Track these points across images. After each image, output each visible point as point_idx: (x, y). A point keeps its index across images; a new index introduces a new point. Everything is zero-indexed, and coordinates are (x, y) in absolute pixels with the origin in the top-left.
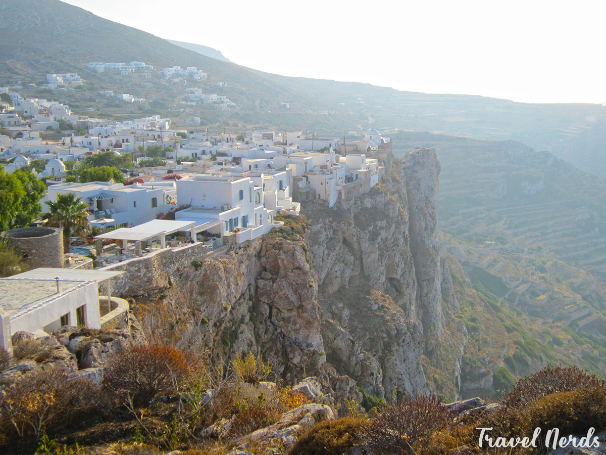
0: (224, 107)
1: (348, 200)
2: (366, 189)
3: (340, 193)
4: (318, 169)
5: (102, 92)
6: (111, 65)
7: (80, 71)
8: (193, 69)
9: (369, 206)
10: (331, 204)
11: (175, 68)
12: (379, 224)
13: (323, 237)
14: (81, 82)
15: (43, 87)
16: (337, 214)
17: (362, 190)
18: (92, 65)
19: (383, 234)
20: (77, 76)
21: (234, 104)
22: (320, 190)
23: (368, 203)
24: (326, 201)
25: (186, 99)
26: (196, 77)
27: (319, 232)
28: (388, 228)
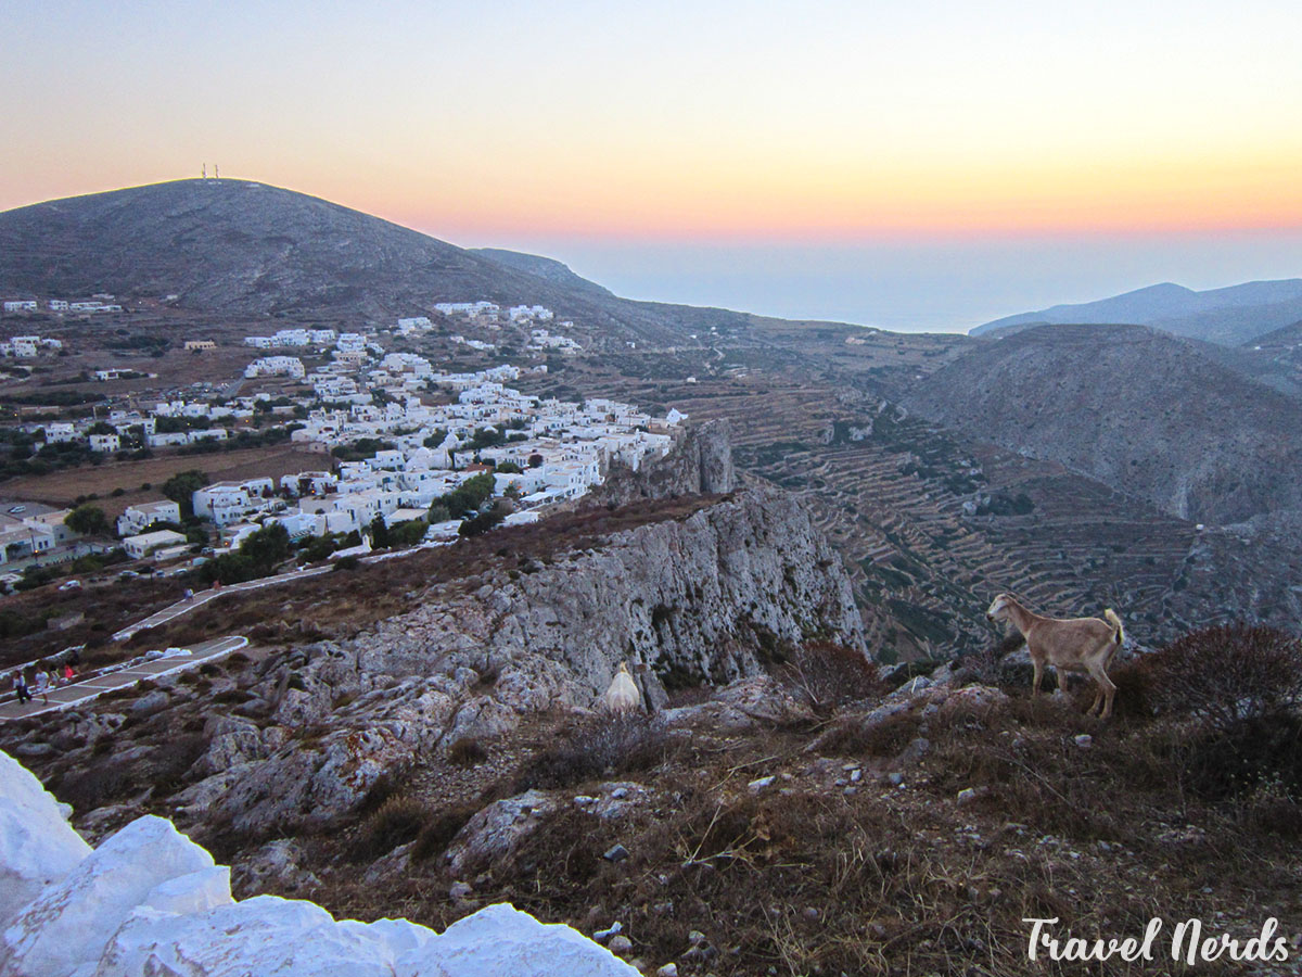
0: (569, 351)
1: (645, 466)
2: (659, 458)
3: (640, 462)
4: (627, 446)
5: (452, 338)
6: (459, 307)
7: (428, 315)
8: (538, 308)
9: (661, 469)
10: (634, 469)
11: (521, 307)
12: (667, 481)
13: (627, 490)
14: (430, 327)
15: (396, 334)
16: (638, 476)
17: (656, 459)
18: (441, 307)
19: (670, 488)
20: (426, 320)
21: (579, 347)
22: (627, 460)
23: (660, 468)
24: (631, 467)
25: (531, 343)
26: (542, 317)
27: (625, 487)
28: (673, 483)
